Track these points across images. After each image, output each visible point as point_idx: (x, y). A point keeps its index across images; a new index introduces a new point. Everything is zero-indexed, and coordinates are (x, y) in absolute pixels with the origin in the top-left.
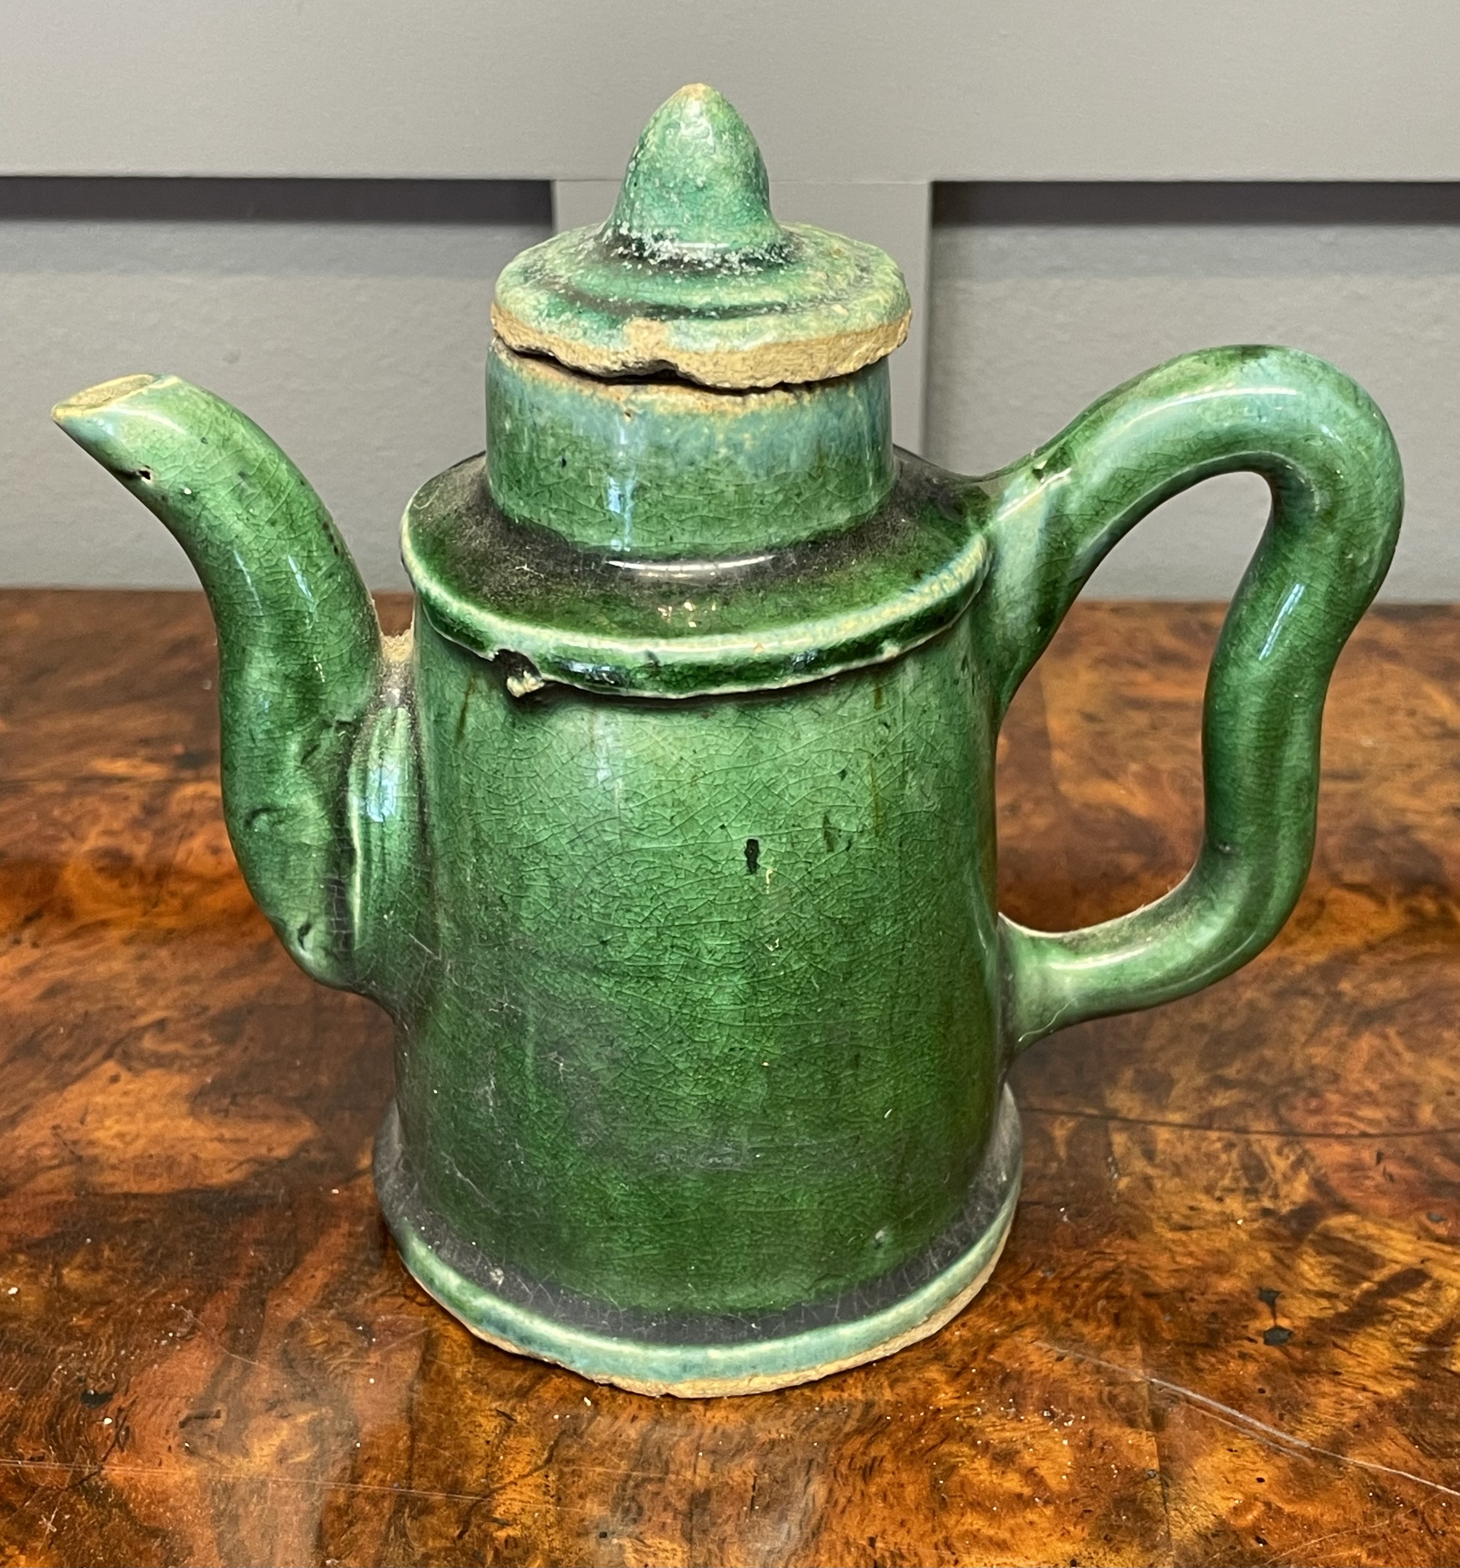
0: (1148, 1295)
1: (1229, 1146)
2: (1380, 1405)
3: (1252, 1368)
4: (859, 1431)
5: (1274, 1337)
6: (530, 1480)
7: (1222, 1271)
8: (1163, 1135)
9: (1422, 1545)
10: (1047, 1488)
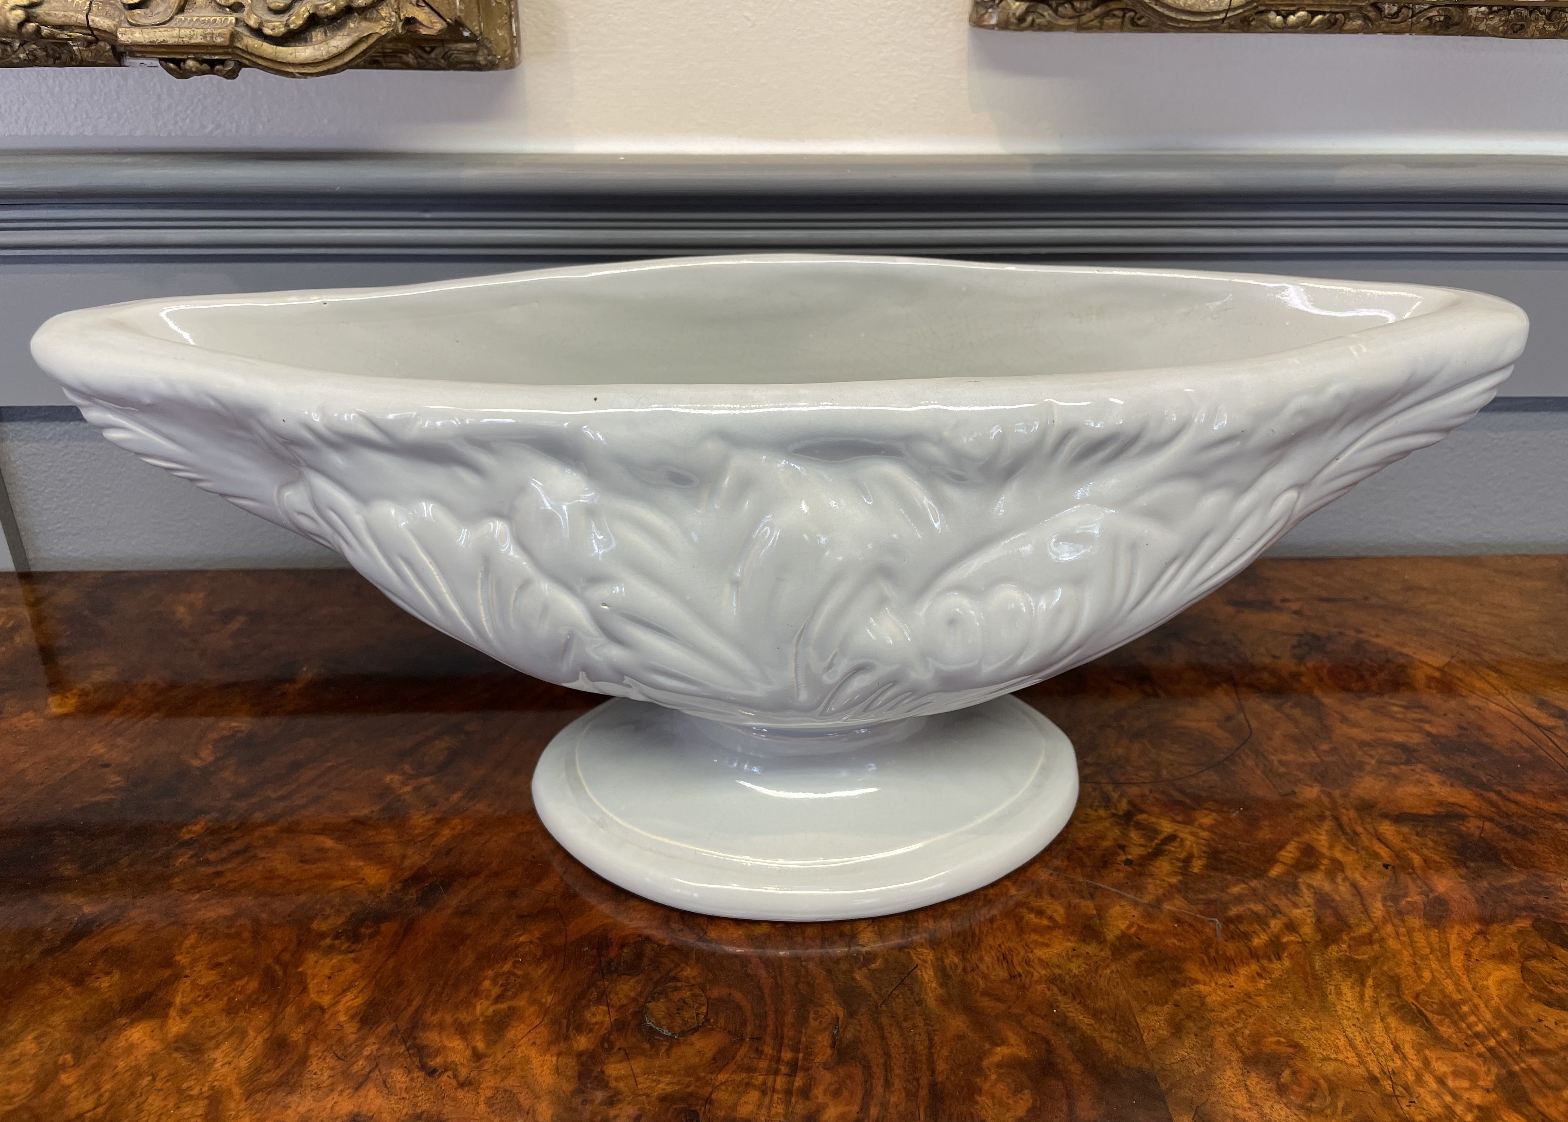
0: (1078, 849)
1: (1095, 789)
2: (1171, 886)
3: (1121, 875)
4: (984, 905)
5: (1128, 862)
6: (868, 929)
7: (1103, 837)
9: (1196, 937)
10: (1058, 923)
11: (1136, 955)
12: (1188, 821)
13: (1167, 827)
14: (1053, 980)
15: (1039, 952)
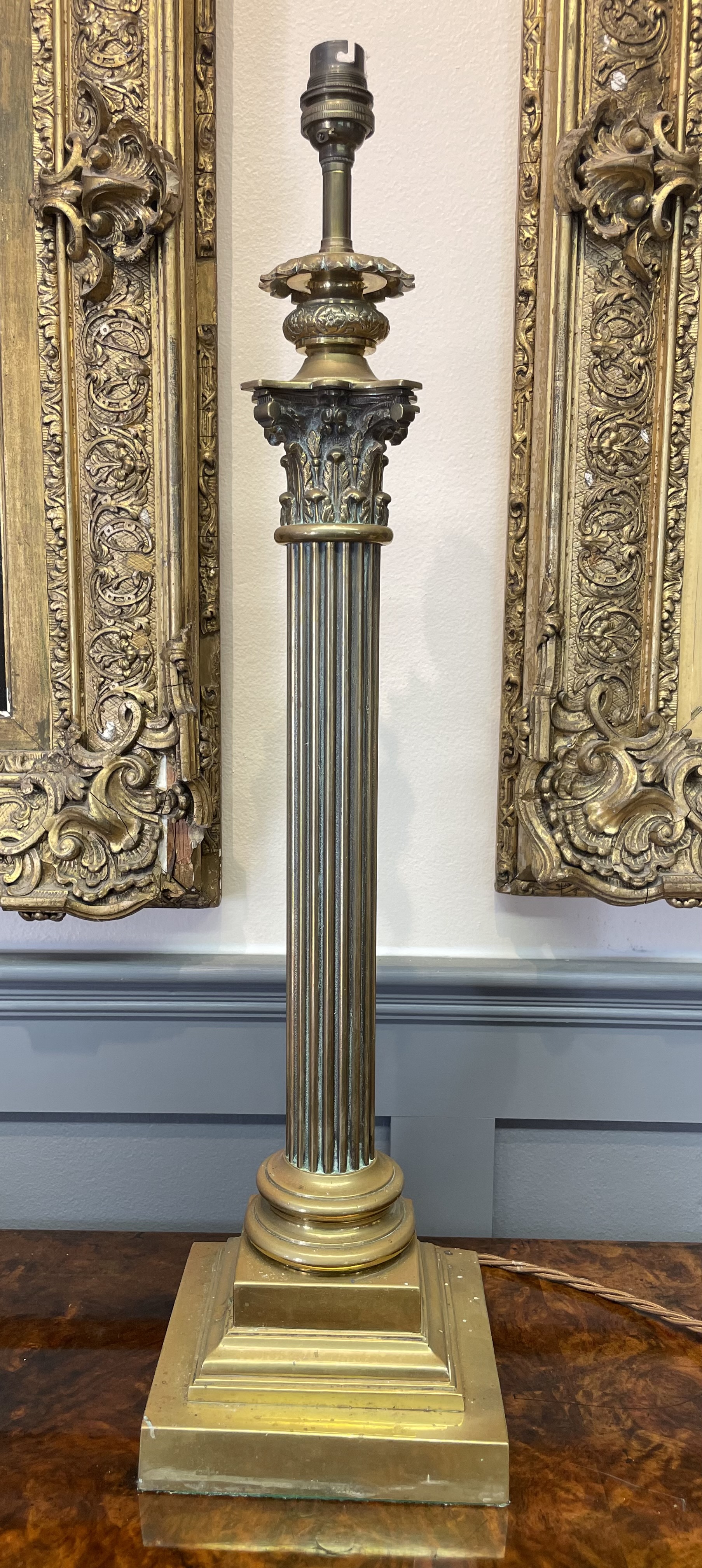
0: (596, 1451)
1: (610, 1412)
2: (656, 1477)
3: (623, 1469)
5: (628, 1461)
7: (613, 1445)
8: (593, 1409)
10: (580, 1498)
11: (628, 1519)
12: (672, 1436)
13: (656, 1438)
14: (574, 1533)
15: (566, 1515)
